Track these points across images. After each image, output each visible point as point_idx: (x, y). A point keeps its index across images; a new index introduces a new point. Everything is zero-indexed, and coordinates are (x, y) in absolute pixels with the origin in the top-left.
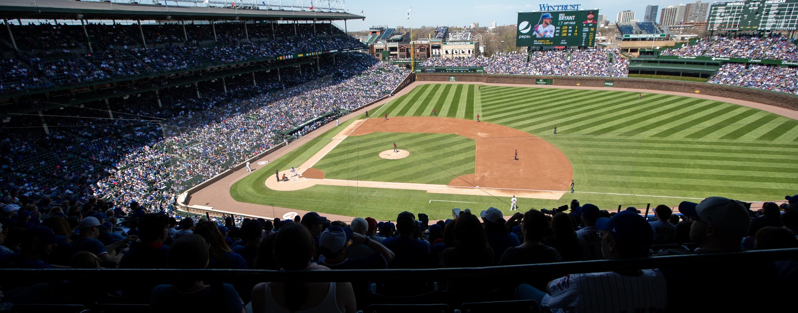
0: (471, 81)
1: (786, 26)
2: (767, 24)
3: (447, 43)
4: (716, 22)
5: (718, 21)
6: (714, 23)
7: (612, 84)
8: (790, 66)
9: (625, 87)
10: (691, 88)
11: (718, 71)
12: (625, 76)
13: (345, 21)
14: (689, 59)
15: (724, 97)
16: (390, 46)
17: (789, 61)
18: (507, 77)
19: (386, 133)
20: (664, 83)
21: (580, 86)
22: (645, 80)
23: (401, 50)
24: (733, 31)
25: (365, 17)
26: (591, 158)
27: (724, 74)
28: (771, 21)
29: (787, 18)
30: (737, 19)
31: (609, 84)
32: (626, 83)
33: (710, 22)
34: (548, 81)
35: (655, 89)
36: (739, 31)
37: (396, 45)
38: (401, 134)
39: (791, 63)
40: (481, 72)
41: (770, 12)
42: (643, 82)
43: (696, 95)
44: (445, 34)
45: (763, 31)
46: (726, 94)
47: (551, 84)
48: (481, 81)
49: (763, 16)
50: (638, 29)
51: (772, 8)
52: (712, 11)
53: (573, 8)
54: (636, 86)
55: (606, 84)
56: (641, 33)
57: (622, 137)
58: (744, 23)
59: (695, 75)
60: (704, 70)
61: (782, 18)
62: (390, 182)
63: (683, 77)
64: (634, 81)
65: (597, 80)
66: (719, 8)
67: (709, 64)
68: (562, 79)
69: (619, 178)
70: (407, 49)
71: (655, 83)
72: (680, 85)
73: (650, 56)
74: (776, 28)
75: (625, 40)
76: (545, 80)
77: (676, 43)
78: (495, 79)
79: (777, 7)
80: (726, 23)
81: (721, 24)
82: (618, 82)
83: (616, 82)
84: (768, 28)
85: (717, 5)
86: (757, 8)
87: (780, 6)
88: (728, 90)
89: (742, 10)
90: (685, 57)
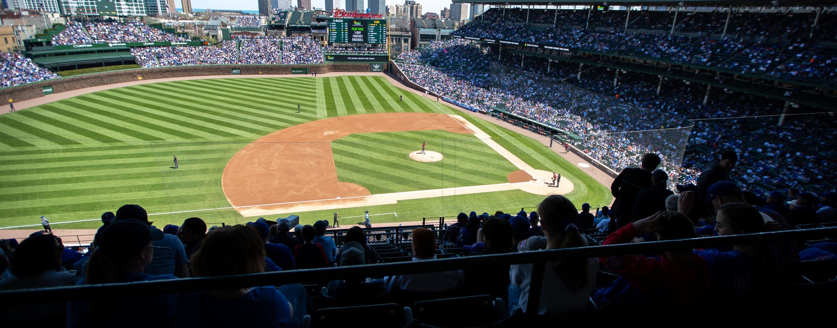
1: (138, 12)
2: (123, 10)
5: (73, 5)
6: (69, 7)
7: (50, 90)
9: (67, 90)
10: (133, 76)
11: (135, 57)
12: (52, 75)
14: (86, 47)
15: (167, 77)
22: (84, 77)
27: (142, 58)
28: (124, 7)
31: (48, 90)
32: (66, 85)
33: (63, 5)
42: (82, 79)
49: (116, 2)
54: (78, 86)
55: (44, 91)
58: (101, 7)
60: (120, 56)
61: (132, 5)
64: (73, 81)
65: (32, 87)
67: (115, 51)
71: (95, 77)
72: (121, 75)
73: (44, 47)
80: (83, 7)
81: (78, 8)
82: (57, 87)
83: (54, 86)
84: (126, 14)
88: (167, 71)
90: (80, 46)
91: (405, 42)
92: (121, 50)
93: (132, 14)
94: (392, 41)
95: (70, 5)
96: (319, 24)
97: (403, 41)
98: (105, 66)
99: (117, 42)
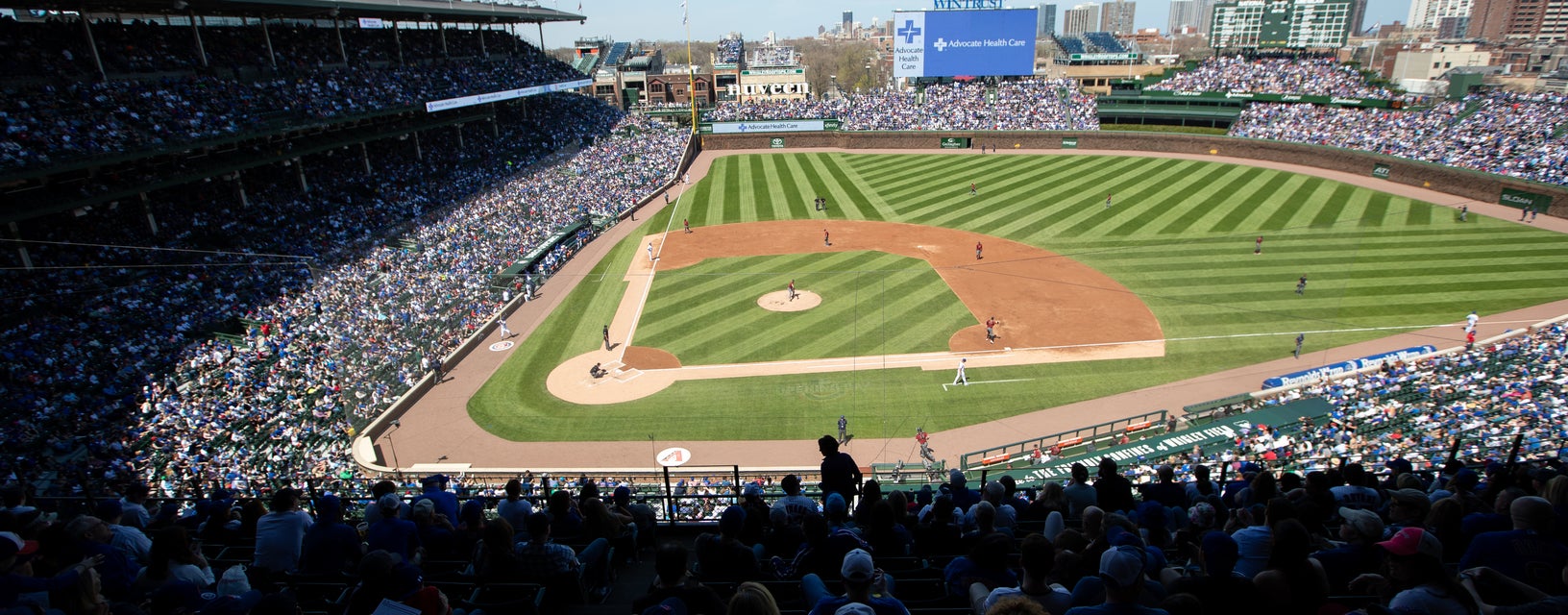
0: (815, 146)
1: (1326, 40)
2: (1300, 38)
3: (750, 72)
4: (1223, 33)
5: (1227, 31)
6: (1218, 36)
7: (1075, 143)
8: (1345, 106)
9: (1097, 148)
10: (1204, 146)
11: (1239, 116)
12: (1094, 127)
13: (540, 24)
14: (1191, 96)
15: (1257, 159)
16: (628, 80)
17: (1342, 98)
18: (887, 136)
19: (733, 259)
20: (1159, 138)
21: (1020, 148)
23: (655, 88)
24: (1252, 49)
25: (585, 18)
26: (1151, 276)
28: (1305, 31)
29: (1327, 28)
30: (1255, 28)
31: (1070, 143)
32: (1097, 141)
33: (1214, 33)
34: (963, 140)
35: (1146, 149)
36: (1259, 48)
37: (640, 76)
38: (767, 258)
39: (1345, 101)
40: (834, 128)
41: (1304, 18)
42: (1125, 137)
43: (1215, 159)
44: (740, 52)
45: (1294, 49)
46: (1259, 154)
47: (970, 146)
48: (835, 145)
49: (1293, 25)
50: (1090, 44)
51: (1305, 12)
52: (1217, 15)
53: (993, 5)
54: (1116, 145)
55: (1065, 143)
56: (1097, 51)
57: (1168, 236)
58: (1266, 34)
59: (1205, 123)
60: (1219, 114)
61: (1321, 28)
62: (828, 358)
63: (1188, 127)
64: (1112, 137)
65: (1051, 136)
66: (1227, 9)
67: (1223, 104)
69: (1224, 309)
70: (667, 85)
71: (1145, 138)
72: (1187, 141)
73: (1128, 91)
74: (1313, 44)
75: (1074, 63)
76: (957, 140)
77: (1165, 70)
78: (865, 140)
79: (1312, 11)
80: (1239, 36)
81: (1232, 36)
82: (1084, 139)
83: (1079, 140)
84: (1302, 45)
85: (1222, 5)
86: (1283, 11)
87: (1316, 8)
88: (1261, 147)
89: (1261, 13)
90: (1186, 94)
92: (1232, 105)
98: (1186, 125)
99: (1242, 91)
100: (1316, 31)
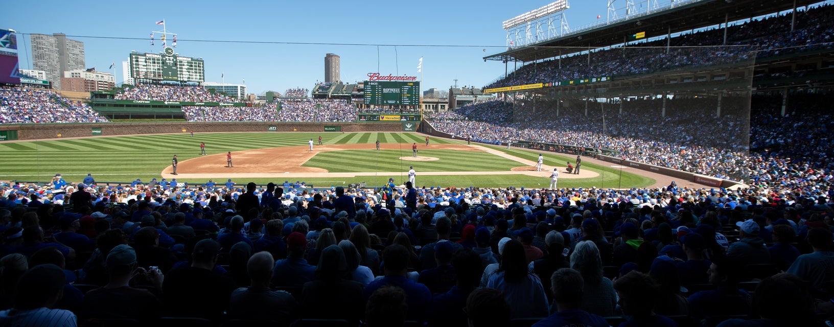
1: (196, 79)
2: (184, 76)
7: (99, 131)
9: (115, 134)
10: (179, 128)
11: (184, 113)
12: (104, 120)
14: (144, 103)
15: (209, 131)
17: (223, 103)
20: (152, 125)
21: (62, 137)
22: (133, 124)
27: (190, 114)
28: (185, 73)
29: (196, 72)
30: (159, 69)
31: (95, 131)
32: (115, 129)
39: (226, 104)
41: (183, 67)
42: (131, 126)
45: (181, 82)
46: (209, 129)
47: (16, 138)
49: (178, 70)
51: (183, 63)
54: (126, 131)
55: (93, 131)
58: (165, 73)
64: (123, 126)
65: (83, 127)
66: (139, 57)
67: (168, 107)
68: (34, 129)
71: (143, 126)
72: (166, 125)
73: (107, 99)
79: (186, 63)
80: (150, 73)
81: (146, 73)
82: (105, 129)
83: (103, 129)
84: (186, 80)
85: (137, 55)
86: (172, 62)
87: (188, 62)
88: (210, 125)
89: (161, 62)
90: (140, 102)
91: (442, 107)
92: (173, 106)
93: (191, 79)
94: (429, 108)
95: (140, 70)
96: (359, 94)
97: (440, 107)
98: (156, 118)
99: (172, 100)
100: (190, 73)
